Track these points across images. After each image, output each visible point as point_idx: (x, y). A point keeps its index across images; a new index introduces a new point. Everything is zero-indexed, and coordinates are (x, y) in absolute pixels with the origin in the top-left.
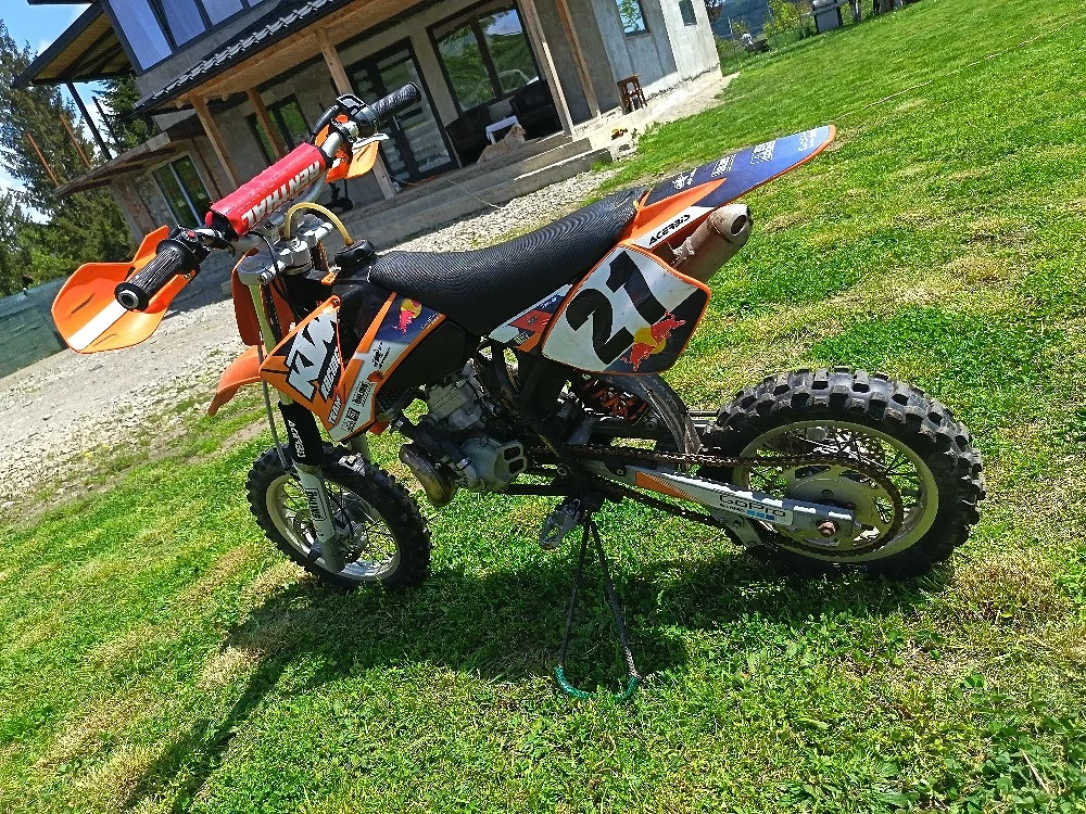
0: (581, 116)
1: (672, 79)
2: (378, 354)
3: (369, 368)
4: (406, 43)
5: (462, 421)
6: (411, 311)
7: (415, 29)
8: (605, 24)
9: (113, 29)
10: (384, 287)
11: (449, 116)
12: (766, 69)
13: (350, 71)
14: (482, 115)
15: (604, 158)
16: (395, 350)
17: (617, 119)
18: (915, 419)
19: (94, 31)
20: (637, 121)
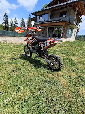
0: (62, 38)
1: (70, 38)
2: (33, 41)
3: (32, 42)
4: (54, 28)
5: (36, 48)
6: (35, 40)
7: (55, 27)
8: (67, 32)
9: (36, 19)
10: (35, 38)
11: (54, 34)
12: (78, 41)
13: (49, 28)
14: (56, 35)
15: (62, 41)
16: (33, 42)
17: (65, 39)
18: (60, 61)
19: (35, 18)
20: (66, 40)
